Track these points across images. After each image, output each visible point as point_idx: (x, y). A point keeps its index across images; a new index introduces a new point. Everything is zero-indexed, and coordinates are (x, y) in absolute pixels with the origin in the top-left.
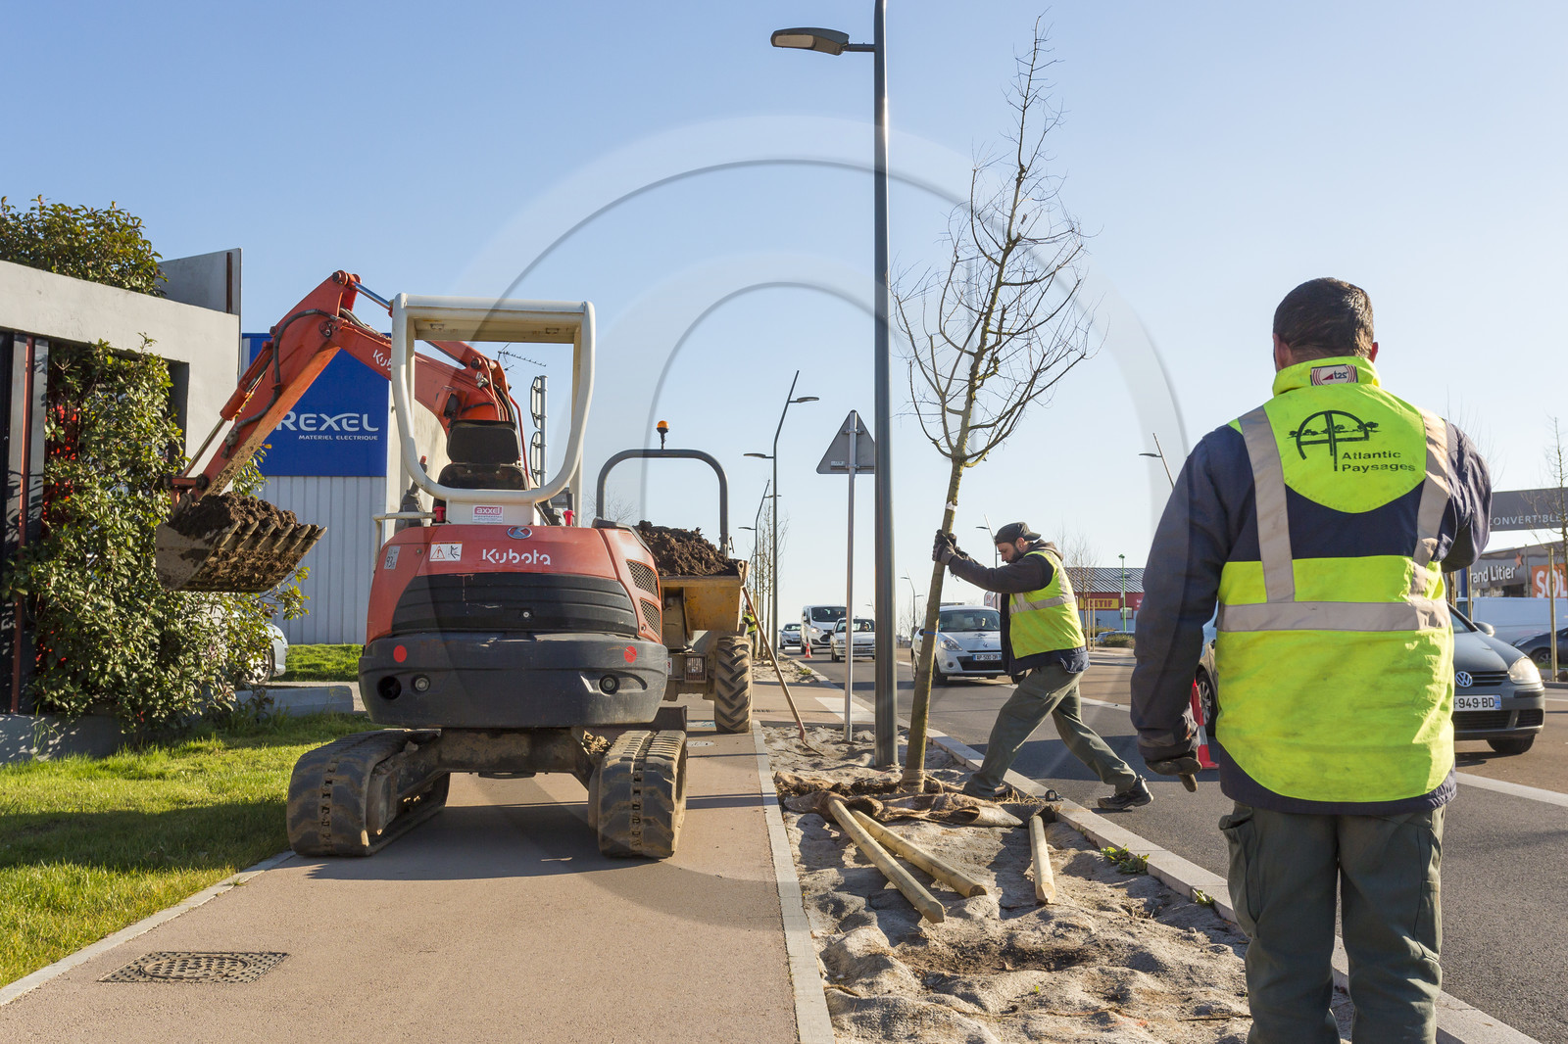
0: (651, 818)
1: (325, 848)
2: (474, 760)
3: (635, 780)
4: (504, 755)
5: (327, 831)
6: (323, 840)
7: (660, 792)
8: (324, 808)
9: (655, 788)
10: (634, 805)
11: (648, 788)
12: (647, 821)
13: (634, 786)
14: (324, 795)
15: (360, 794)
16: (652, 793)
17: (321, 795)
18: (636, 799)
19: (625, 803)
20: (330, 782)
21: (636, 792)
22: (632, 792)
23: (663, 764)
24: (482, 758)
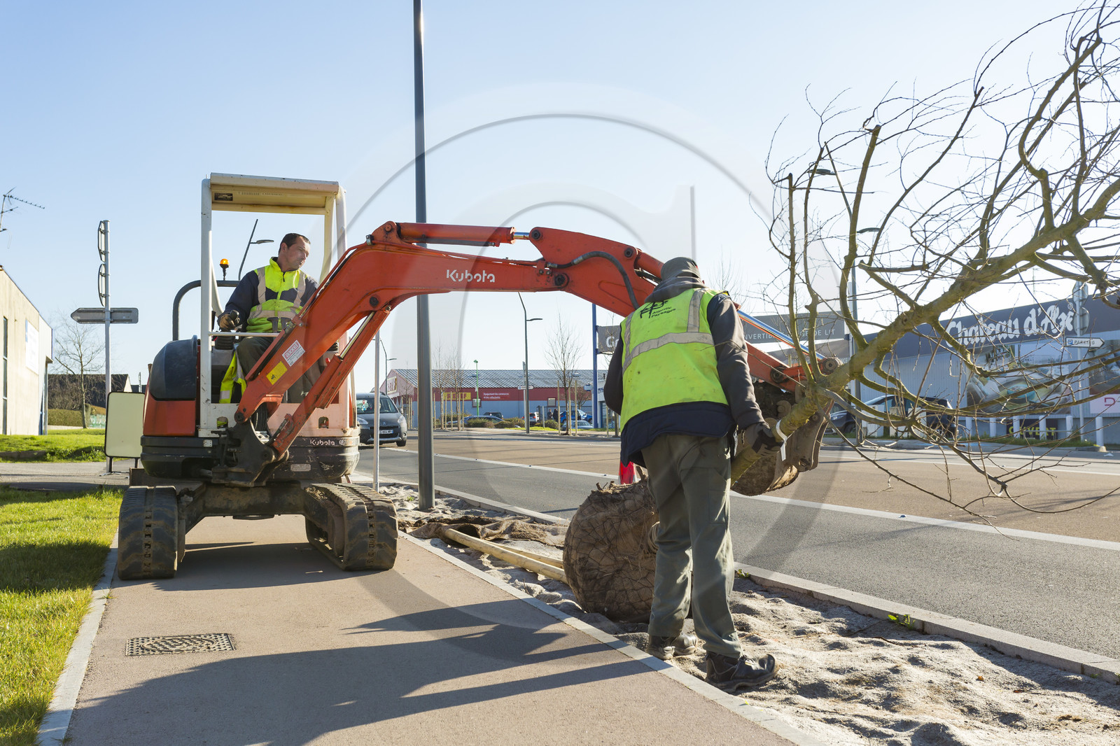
0: (382, 543)
1: (144, 573)
2: (230, 506)
3: (370, 518)
4: (252, 504)
5: (149, 561)
6: (144, 568)
7: (388, 525)
8: (146, 544)
9: (384, 522)
10: (370, 535)
11: (380, 523)
12: (380, 546)
13: (369, 522)
14: (146, 535)
15: (173, 534)
16: (382, 526)
17: (144, 535)
18: (371, 531)
19: (365, 534)
20: (150, 526)
21: (371, 526)
22: (368, 526)
23: (386, 506)
24: (235, 506)
